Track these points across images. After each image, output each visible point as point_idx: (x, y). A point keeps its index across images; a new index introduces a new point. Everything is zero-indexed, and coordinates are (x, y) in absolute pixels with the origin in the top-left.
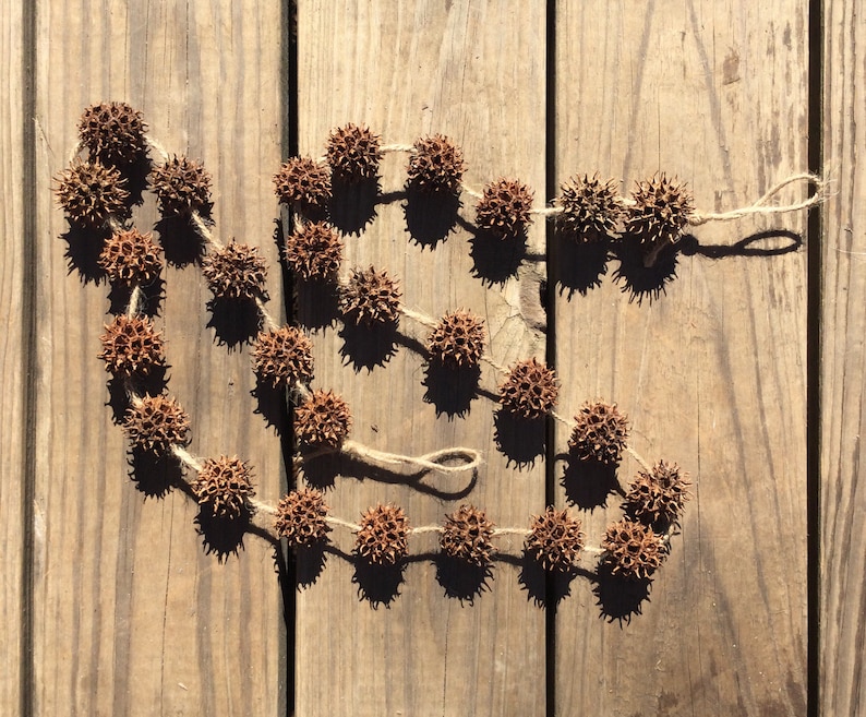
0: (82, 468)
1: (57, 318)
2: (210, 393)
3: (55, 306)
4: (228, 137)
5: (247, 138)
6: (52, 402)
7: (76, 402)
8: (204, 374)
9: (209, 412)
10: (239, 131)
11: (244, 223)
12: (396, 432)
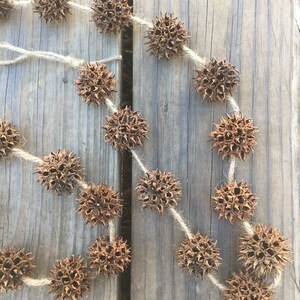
0: (269, 54)
1: (288, 159)
2: (180, 105)
3: (289, 167)
4: (168, 288)
5: (154, 286)
6: (291, 100)
7: (274, 99)
8: (185, 119)
9: (180, 92)
10: (160, 292)
11: (156, 225)
12: (50, 76)
